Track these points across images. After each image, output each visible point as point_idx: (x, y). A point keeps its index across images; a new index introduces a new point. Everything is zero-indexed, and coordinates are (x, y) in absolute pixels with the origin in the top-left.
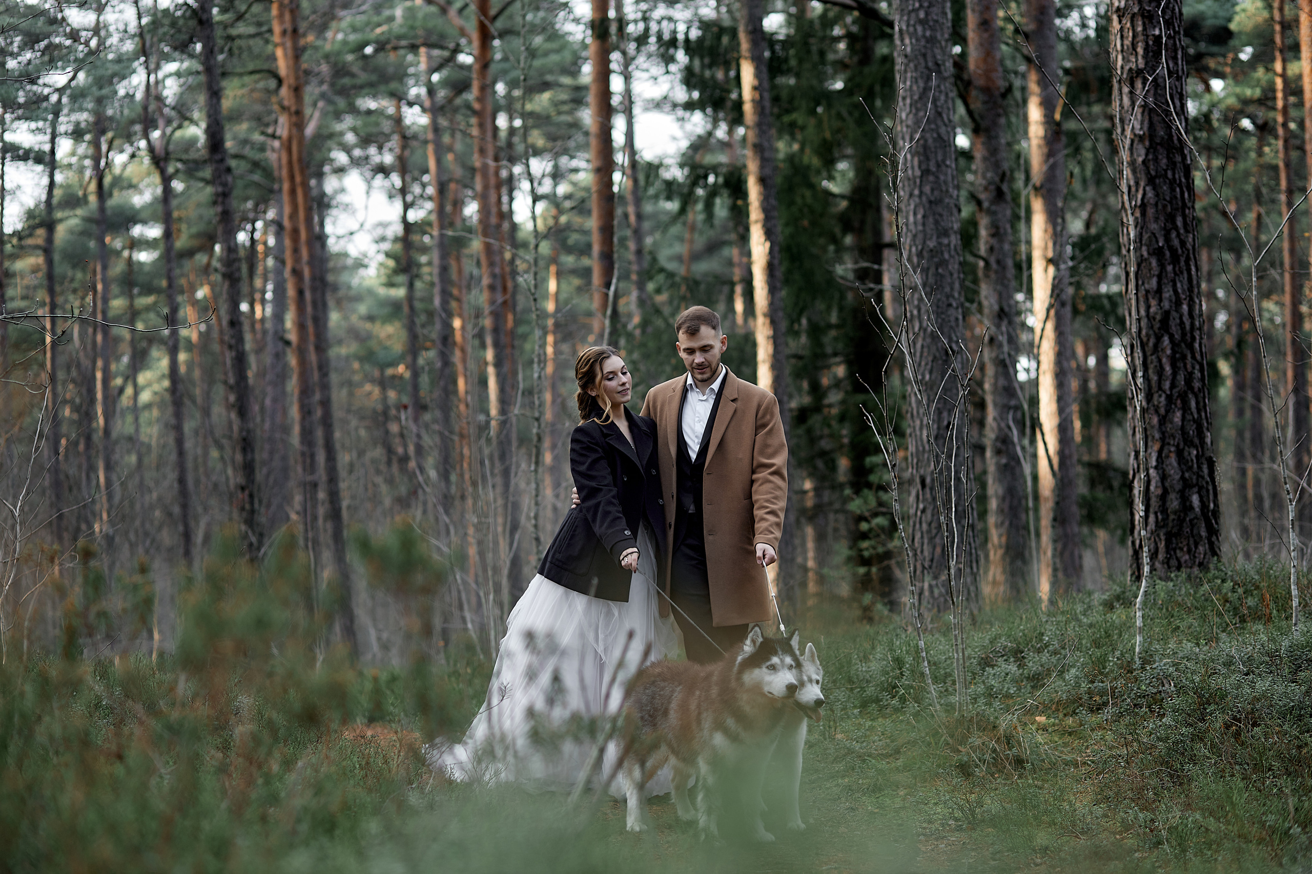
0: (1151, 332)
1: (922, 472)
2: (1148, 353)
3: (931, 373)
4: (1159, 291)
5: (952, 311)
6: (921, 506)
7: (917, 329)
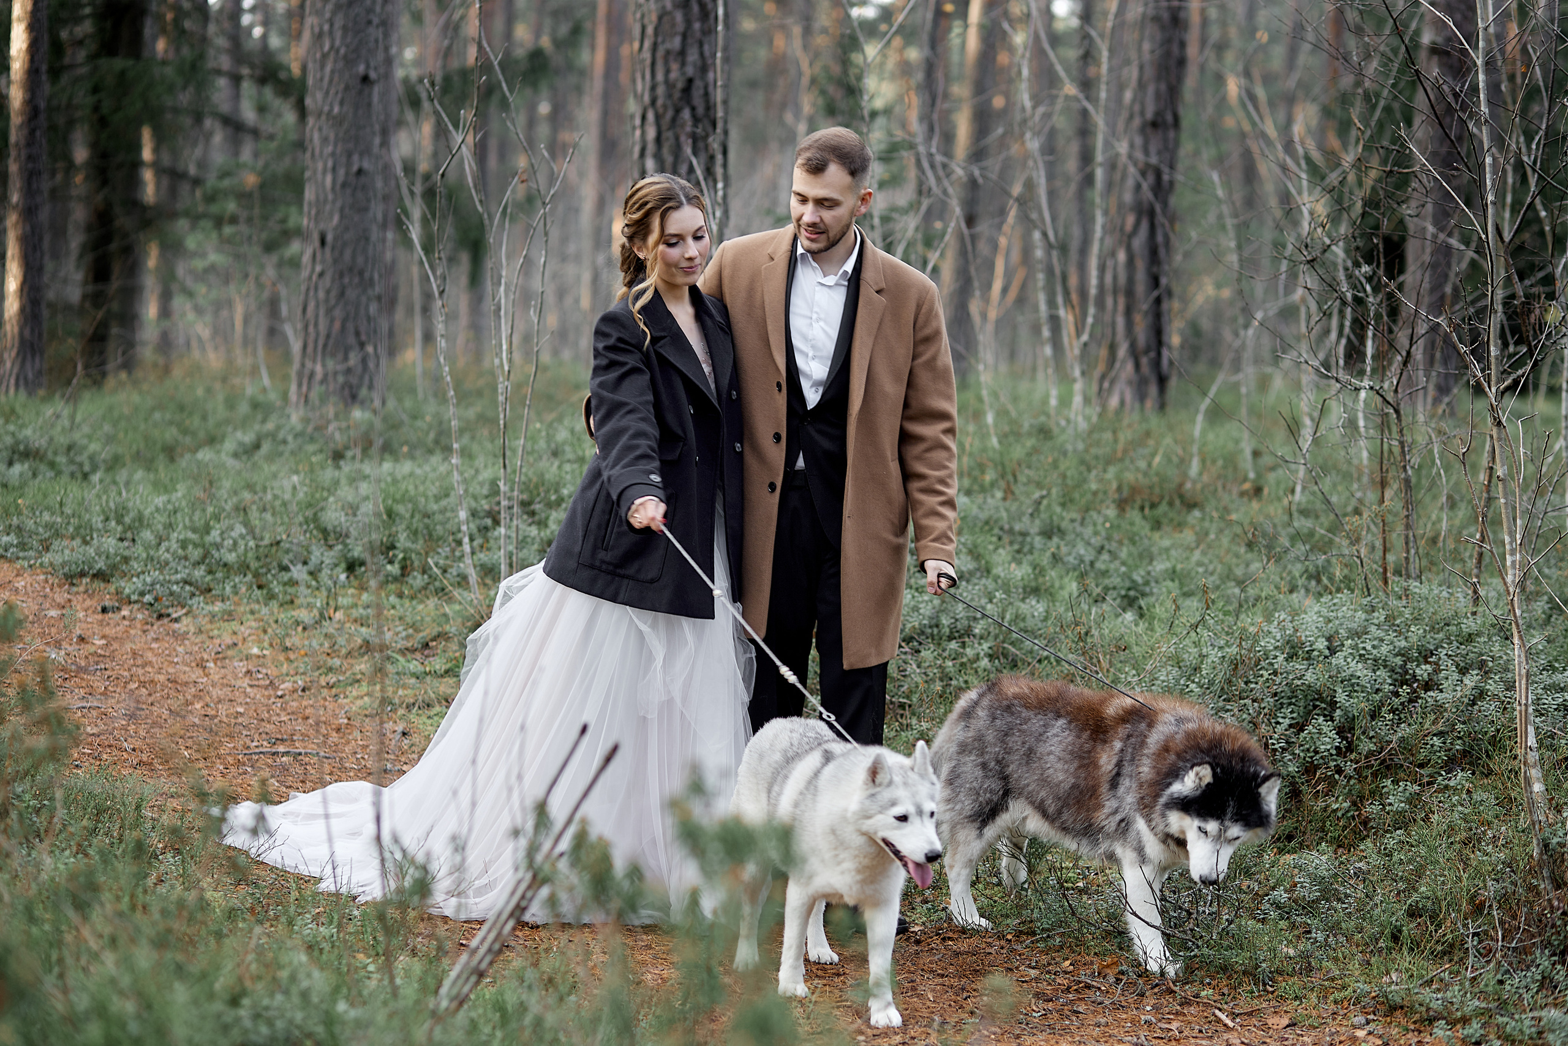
0: (669, 103)
1: (322, 226)
2: (664, 127)
3: (342, 103)
4: (682, 53)
5: (371, 30)
6: (318, 268)
7: (327, 47)
